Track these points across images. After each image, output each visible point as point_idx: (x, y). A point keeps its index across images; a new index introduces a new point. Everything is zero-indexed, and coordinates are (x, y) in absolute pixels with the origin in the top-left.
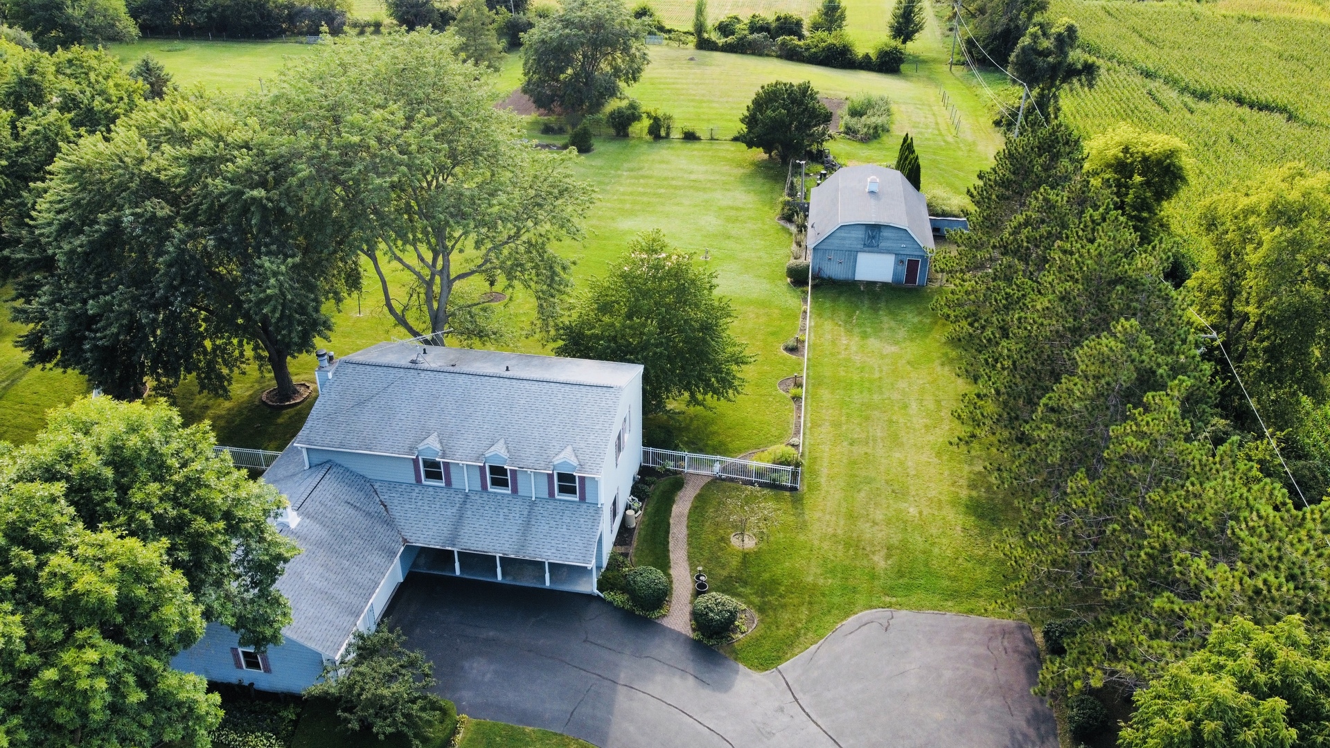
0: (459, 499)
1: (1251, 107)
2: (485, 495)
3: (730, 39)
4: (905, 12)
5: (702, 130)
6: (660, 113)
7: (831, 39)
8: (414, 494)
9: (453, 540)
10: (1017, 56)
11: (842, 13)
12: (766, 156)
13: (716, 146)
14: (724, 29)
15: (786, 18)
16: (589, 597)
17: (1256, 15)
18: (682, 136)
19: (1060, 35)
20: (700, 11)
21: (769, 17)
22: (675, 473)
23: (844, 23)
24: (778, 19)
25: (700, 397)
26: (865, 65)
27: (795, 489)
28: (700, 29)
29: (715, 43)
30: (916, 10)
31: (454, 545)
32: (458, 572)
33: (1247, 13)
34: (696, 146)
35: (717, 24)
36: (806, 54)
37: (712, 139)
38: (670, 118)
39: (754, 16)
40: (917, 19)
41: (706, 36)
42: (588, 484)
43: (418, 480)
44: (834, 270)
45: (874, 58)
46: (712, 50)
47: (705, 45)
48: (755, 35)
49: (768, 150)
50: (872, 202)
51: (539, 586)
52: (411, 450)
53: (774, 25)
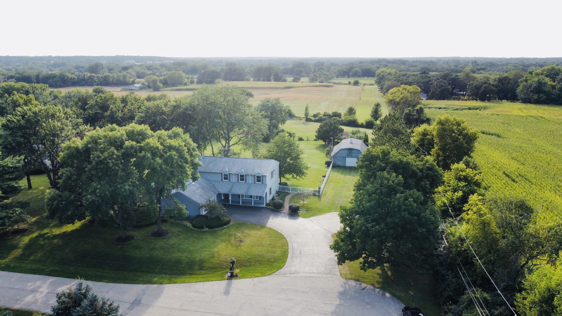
0: (232, 184)
1: (486, 134)
2: (238, 183)
3: (316, 118)
4: (375, 111)
5: (305, 138)
6: (292, 132)
7: (350, 118)
8: (221, 183)
9: (230, 191)
10: (404, 116)
11: (355, 112)
12: (324, 143)
13: (308, 141)
14: (315, 116)
15: (335, 112)
16: (263, 208)
17: (498, 113)
18: (298, 139)
19: (417, 109)
20: (307, 109)
21: (330, 113)
22: (288, 192)
23: (355, 115)
24: (333, 113)
25: (295, 176)
26: (362, 126)
27: (319, 196)
28: (307, 115)
29: (311, 119)
30: (379, 110)
31: (230, 193)
32: (230, 203)
33: (495, 113)
34: (303, 141)
35: (313, 115)
36: (342, 122)
37: (308, 140)
38: (294, 134)
39: (325, 112)
40: (380, 113)
41: (309, 117)
42: (264, 178)
43: (222, 180)
44: (339, 163)
45: (364, 124)
46: (311, 122)
47: (308, 120)
48: (325, 117)
49: (324, 141)
50: (351, 144)
51: (250, 206)
52: (221, 171)
53: (331, 115)
